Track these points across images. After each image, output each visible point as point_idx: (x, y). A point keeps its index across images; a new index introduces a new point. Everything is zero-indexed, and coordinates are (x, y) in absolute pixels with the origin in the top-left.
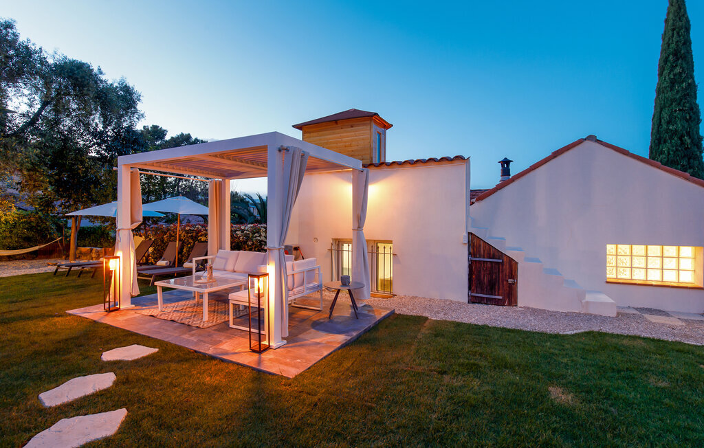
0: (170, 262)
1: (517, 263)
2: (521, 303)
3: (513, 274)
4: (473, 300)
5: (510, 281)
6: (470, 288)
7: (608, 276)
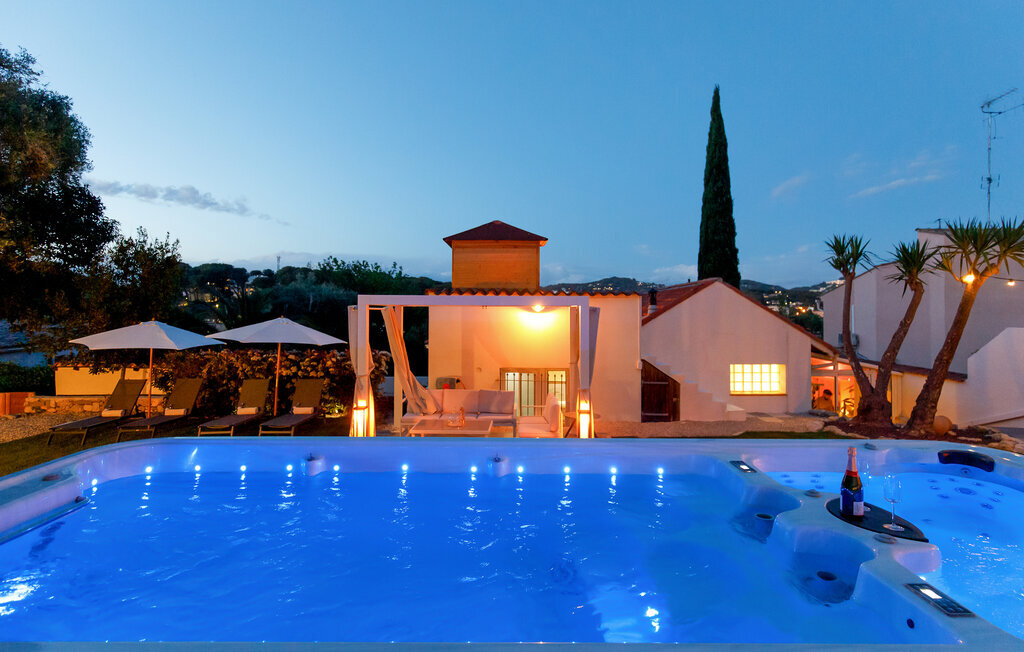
0: (259, 409)
1: (679, 384)
2: (683, 418)
3: (676, 394)
4: (645, 419)
5: (675, 399)
6: (642, 410)
7: (732, 389)
